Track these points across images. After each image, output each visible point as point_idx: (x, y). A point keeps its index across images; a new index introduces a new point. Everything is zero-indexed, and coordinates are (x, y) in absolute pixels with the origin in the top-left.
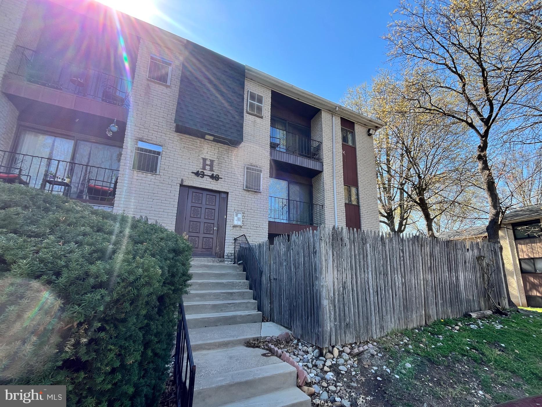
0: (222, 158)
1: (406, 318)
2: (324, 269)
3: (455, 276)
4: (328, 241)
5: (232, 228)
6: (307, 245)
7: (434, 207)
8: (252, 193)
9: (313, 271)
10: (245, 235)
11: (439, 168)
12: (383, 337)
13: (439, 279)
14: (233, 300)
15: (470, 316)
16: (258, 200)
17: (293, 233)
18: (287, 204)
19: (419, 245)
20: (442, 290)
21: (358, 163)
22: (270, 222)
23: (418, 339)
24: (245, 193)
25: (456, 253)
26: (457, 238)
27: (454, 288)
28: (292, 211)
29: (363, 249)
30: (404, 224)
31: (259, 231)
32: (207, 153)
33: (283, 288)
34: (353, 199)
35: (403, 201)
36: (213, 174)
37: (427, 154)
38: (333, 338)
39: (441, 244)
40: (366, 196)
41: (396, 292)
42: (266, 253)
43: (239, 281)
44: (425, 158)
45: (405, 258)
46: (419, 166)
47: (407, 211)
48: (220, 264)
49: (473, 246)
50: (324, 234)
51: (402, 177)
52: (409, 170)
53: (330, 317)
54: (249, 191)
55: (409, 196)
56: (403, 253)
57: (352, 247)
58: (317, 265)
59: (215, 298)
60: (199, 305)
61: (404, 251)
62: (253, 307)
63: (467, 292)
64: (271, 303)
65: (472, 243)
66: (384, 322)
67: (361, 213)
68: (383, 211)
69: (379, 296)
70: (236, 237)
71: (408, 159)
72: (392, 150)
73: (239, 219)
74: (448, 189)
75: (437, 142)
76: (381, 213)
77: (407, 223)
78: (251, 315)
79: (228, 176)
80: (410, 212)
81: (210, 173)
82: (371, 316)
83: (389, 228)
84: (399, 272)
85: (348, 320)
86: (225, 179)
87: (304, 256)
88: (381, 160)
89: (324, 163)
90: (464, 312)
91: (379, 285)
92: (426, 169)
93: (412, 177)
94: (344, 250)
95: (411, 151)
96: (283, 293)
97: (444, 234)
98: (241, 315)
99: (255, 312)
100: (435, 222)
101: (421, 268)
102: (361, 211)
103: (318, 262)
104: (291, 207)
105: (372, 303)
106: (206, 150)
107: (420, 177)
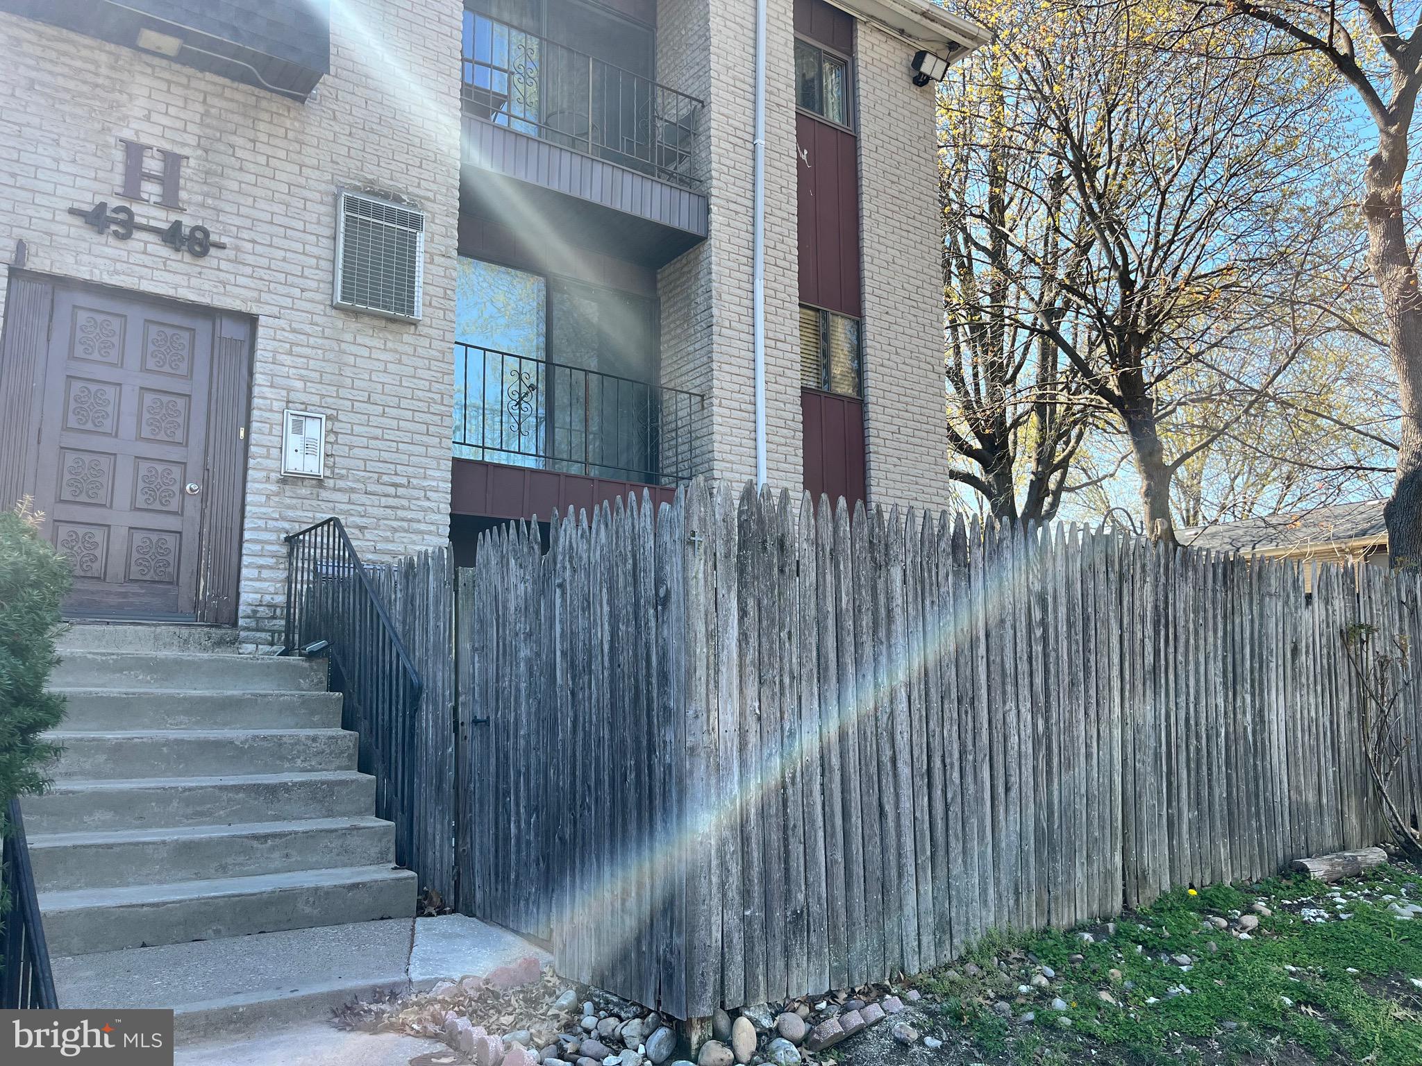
0: (222, 147)
1: (1046, 883)
2: (701, 672)
3: (1253, 707)
4: (720, 550)
5: (274, 488)
6: (629, 566)
7: (1181, 415)
8: (376, 322)
9: (654, 681)
10: (336, 522)
11: (1208, 248)
12: (947, 967)
13: (1187, 720)
14: (276, 818)
15: (1304, 870)
16: (405, 359)
17: (564, 514)
18: (542, 387)
19: (1112, 576)
20: (1195, 766)
21: (867, 206)
22: (459, 465)
23: (1094, 972)
24: (340, 324)
25: (1262, 609)
26: (1264, 549)
27: (1246, 754)
28: (561, 417)
29: (874, 589)
30: (1052, 486)
31: (405, 503)
32: (148, 118)
33: (516, 761)
34: (837, 370)
35: (1054, 385)
36: (178, 224)
37: (1163, 183)
38: (736, 975)
39: (1201, 573)
40: (893, 357)
41: (1007, 776)
42: (437, 603)
43: (311, 732)
44: (1151, 201)
45: (1051, 630)
46: (1127, 237)
47: (1067, 432)
48: (215, 656)
49: (1328, 584)
50: (703, 521)
51: (1052, 278)
52: (1084, 249)
53: (723, 884)
54: (357, 314)
55: (1080, 365)
56: (1044, 610)
57: (829, 578)
58: (672, 655)
59: (190, 811)
60: (110, 846)
61: (1050, 600)
62: (374, 851)
63: (1298, 775)
64: (460, 830)
65: (1328, 570)
66: (954, 903)
67: (872, 432)
68: (964, 430)
69: (938, 793)
70: (297, 528)
71: (1080, 201)
72: (1015, 158)
73: (308, 448)
74: (1243, 340)
75: (1208, 131)
76: (955, 438)
77: (1066, 484)
78: (364, 884)
79: (252, 235)
80: (1080, 436)
81: (162, 219)
82: (900, 876)
83: (987, 505)
84: (1025, 692)
85: (801, 897)
86: (237, 249)
87: (614, 618)
88: (967, 199)
89: (713, 200)
90: (1280, 855)
91: (936, 743)
92: (1155, 251)
93: (1095, 283)
94: (794, 589)
95: (1097, 169)
96: (517, 783)
97: (1213, 536)
98: (317, 889)
99: (386, 873)
100: (1179, 483)
101: (1115, 672)
102: (872, 424)
103: (674, 643)
104: (561, 396)
105: (906, 822)
106: (142, 102)
107: (1126, 283)
